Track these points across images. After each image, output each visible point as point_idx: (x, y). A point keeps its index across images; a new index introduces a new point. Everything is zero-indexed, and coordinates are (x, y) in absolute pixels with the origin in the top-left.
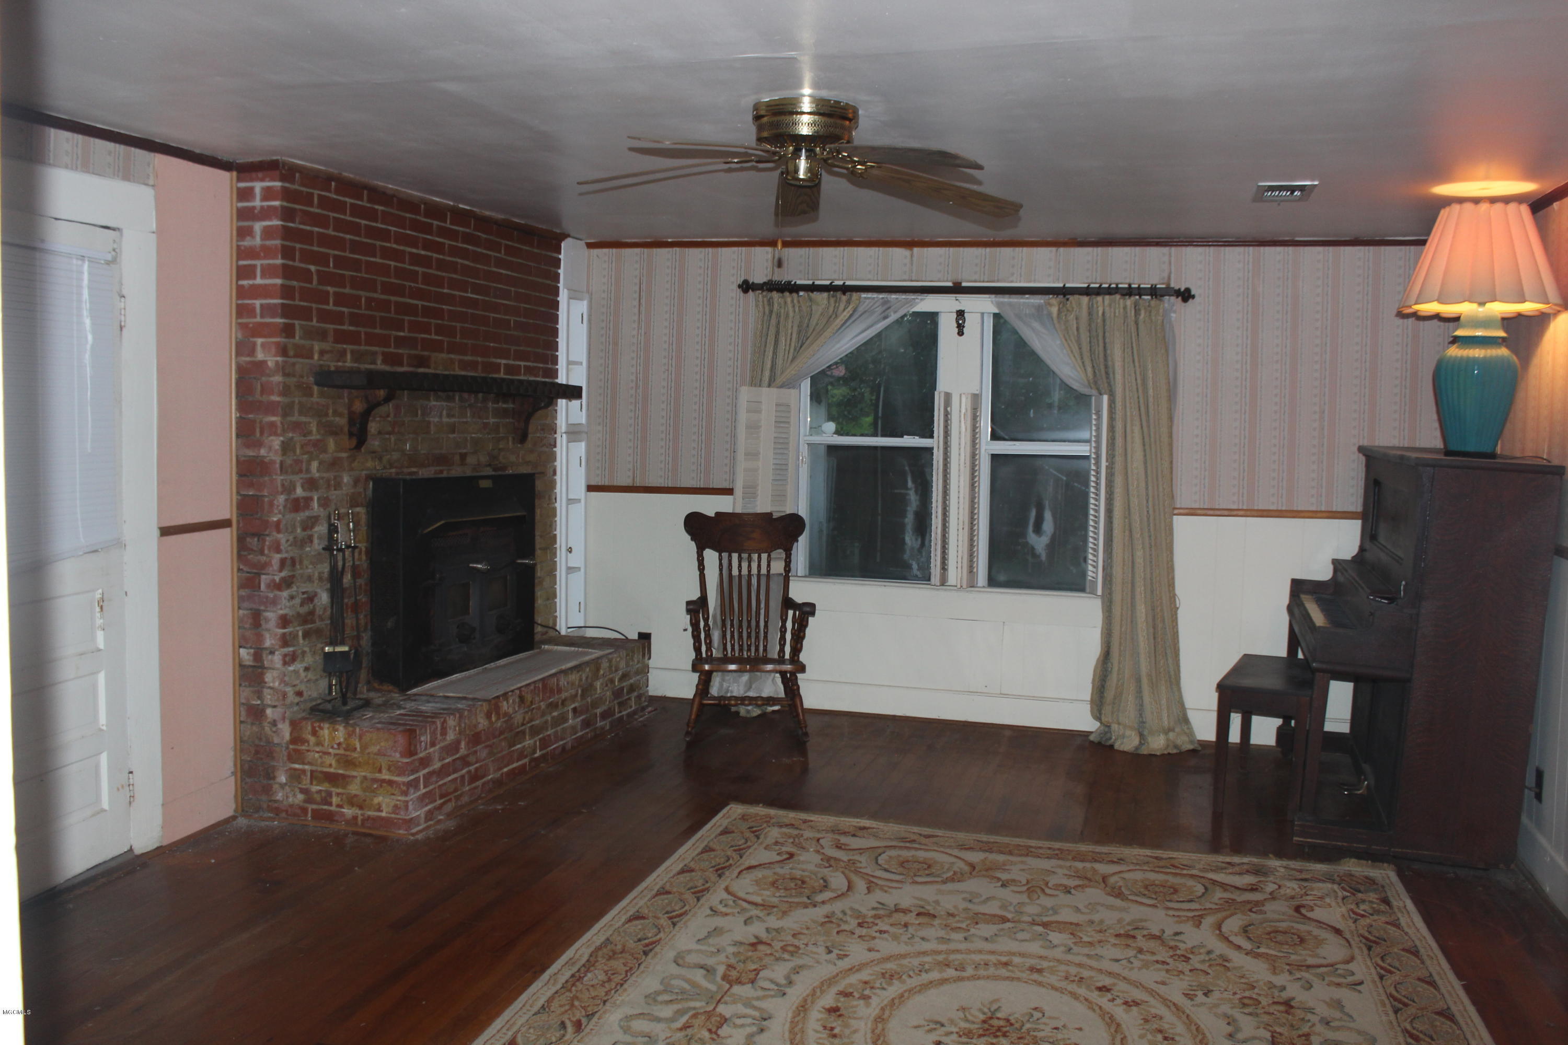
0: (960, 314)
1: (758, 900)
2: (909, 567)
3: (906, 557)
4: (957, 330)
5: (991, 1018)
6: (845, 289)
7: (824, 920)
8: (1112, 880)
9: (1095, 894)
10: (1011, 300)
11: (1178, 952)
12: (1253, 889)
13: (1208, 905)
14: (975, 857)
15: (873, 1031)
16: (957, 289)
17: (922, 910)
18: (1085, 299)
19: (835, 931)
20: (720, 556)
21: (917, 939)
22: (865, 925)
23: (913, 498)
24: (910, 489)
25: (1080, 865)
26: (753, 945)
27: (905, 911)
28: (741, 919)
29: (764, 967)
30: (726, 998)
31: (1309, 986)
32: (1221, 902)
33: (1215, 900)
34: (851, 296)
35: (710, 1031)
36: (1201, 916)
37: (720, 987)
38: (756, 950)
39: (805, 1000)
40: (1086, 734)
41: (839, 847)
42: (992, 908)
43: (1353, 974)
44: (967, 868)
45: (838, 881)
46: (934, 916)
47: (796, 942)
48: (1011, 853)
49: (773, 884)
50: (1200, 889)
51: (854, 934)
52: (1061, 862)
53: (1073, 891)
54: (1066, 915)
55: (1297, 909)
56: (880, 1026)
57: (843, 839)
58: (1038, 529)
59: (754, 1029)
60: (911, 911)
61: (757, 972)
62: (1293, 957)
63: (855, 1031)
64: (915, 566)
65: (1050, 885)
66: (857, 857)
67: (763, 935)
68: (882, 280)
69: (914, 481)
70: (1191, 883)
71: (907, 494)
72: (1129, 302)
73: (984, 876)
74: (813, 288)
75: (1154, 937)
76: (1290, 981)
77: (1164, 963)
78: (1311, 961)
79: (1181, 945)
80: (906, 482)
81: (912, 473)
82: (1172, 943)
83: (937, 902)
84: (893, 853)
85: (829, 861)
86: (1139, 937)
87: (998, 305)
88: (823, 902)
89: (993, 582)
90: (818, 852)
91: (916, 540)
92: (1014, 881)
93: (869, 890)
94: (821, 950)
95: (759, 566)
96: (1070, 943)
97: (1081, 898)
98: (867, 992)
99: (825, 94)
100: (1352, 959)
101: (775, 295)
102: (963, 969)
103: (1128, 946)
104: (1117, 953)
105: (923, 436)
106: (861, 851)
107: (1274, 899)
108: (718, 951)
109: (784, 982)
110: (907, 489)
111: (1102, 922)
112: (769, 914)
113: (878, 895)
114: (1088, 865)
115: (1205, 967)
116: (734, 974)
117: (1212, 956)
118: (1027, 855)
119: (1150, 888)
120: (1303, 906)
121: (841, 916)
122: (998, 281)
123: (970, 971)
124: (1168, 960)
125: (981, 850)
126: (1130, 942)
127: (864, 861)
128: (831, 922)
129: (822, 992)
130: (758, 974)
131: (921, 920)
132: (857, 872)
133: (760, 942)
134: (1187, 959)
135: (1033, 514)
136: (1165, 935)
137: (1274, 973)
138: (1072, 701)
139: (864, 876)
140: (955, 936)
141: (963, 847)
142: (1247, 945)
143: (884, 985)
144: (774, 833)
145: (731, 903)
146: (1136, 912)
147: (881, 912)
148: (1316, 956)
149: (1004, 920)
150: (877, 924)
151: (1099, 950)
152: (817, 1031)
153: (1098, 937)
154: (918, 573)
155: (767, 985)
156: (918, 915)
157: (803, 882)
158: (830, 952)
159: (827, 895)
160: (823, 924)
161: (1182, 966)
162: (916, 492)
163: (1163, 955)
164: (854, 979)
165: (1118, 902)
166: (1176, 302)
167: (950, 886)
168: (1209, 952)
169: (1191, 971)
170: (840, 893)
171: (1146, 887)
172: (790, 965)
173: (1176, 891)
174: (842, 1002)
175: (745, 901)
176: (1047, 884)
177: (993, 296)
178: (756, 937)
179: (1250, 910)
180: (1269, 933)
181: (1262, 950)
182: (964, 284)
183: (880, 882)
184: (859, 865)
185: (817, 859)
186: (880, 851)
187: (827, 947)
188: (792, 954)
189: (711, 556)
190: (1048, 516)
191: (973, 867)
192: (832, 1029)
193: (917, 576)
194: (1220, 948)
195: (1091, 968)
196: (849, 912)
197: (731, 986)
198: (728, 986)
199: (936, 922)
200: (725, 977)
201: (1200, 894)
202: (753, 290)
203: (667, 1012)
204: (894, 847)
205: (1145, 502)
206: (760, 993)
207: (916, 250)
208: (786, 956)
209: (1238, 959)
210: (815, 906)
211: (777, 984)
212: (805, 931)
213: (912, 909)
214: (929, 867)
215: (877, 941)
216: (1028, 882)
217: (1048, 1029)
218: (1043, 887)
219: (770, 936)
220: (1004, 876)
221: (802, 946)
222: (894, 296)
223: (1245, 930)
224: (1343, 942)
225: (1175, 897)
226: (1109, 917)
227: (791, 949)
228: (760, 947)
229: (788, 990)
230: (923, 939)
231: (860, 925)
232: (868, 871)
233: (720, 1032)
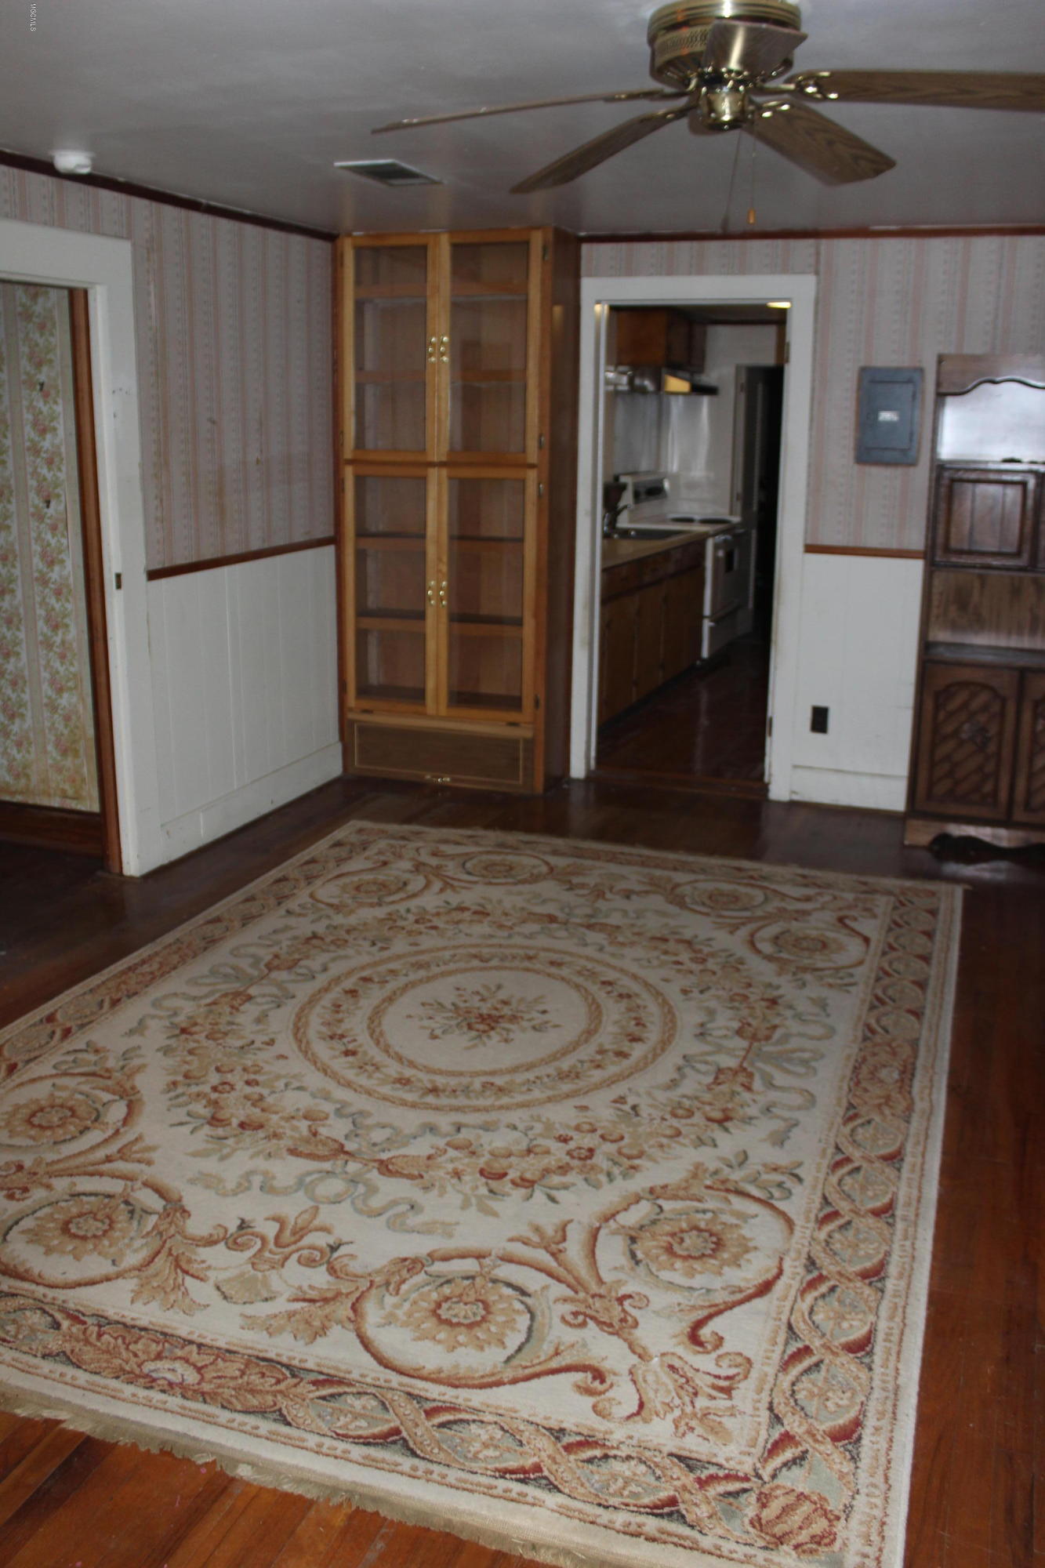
15: (600, 1022)
19: (626, 1141)
21: (521, 1126)
26: (728, 1119)
28: (754, 1164)
29: (709, 1088)
30: (743, 1053)
35: (749, 1025)
37: (752, 1064)
38: (724, 1110)
39: (663, 1050)
47: (675, 1122)
51: (603, 1137)
56: (592, 1027)
59: (709, 1026)
61: (717, 1082)
63: (616, 1023)
67: (718, 1134)
94: (644, 1111)
98: (599, 1057)
102: (484, 1086)
108: (768, 1110)
109: (687, 1071)
112: (716, 1172)
116: (741, 1078)
121: (616, 1171)
123: (477, 1083)
128: (630, 1158)
129: (646, 1057)
130: (716, 1078)
133: (720, 1122)
143: (579, 1065)
152: (652, 1023)
155: (703, 1067)
157: (669, 1250)
158: (634, 1108)
159: (632, 1217)
160: (641, 1154)
164: (612, 1069)
170: (611, 1225)
172: (680, 1091)
174: (626, 1046)
178: (726, 1130)
184: (568, 1308)
187: (637, 1115)
188: (680, 1105)
192: (638, 1024)
196: (603, 1178)
197: (741, 1066)
198: (745, 1065)
200: (751, 1075)
203: (794, 1043)
206: (709, 1058)
208: (687, 1103)
210: (652, 1193)
211: (693, 1067)
212: (664, 1141)
215: (573, 1124)
219: (709, 1133)
221: (668, 1116)
227: (680, 1112)
228: (718, 1115)
229: (681, 1062)
233: (740, 1024)
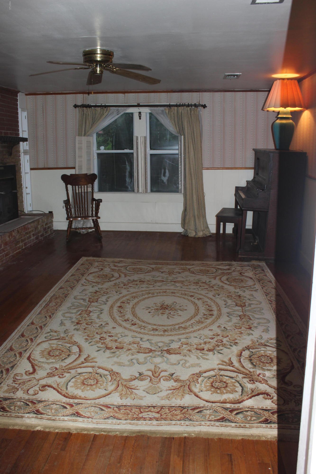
0: (140, 113)
1: (95, 281)
2: (128, 188)
3: (127, 185)
4: (139, 118)
5: (163, 305)
6: (106, 106)
7: (114, 285)
8: (191, 270)
9: (187, 273)
10: (154, 109)
11: (210, 286)
12: (229, 269)
13: (217, 274)
14: (153, 266)
15: (132, 311)
16: (138, 106)
17: (140, 280)
18: (176, 108)
19: (117, 287)
20: (72, 187)
21: (140, 288)
22: (126, 285)
23: (128, 168)
24: (127, 165)
25: (182, 266)
26: (95, 292)
27: (136, 281)
28: (91, 286)
29: (99, 298)
30: (90, 306)
31: (244, 291)
32: (220, 273)
33: (219, 273)
34: (107, 108)
35: (87, 315)
36: (216, 277)
37: (88, 304)
38: (96, 294)
39: (112, 305)
40: (180, 233)
41: (115, 266)
42: (160, 279)
43: (255, 288)
44: (151, 269)
45: (116, 275)
46: (144, 282)
47: (107, 291)
48: (163, 265)
49: (98, 277)
50: (215, 270)
51: (123, 288)
52: (177, 266)
53: (181, 273)
54: (180, 279)
55: (241, 274)
56: (133, 309)
57: (116, 264)
58: (164, 175)
59: (99, 313)
60: (137, 281)
61: (98, 299)
62: (240, 285)
63: (127, 311)
64: (129, 187)
65: (175, 272)
66: (121, 268)
67: (98, 290)
68: (116, 103)
69: (128, 162)
70: (212, 269)
71: (126, 167)
72: (189, 108)
73: (156, 271)
74: (96, 106)
75: (203, 283)
76: (240, 291)
77: (207, 289)
78: (245, 286)
79: (211, 284)
80: (126, 163)
81: (127, 160)
82: (209, 284)
83: (145, 278)
84: (130, 267)
85: (113, 270)
86: (200, 283)
87: (151, 110)
88: (113, 280)
89: (152, 191)
90: (109, 268)
91: (129, 180)
92: (164, 271)
93: (125, 277)
94: (115, 292)
95: (84, 190)
96: (182, 286)
97: (183, 275)
98: (129, 302)
99: (104, 48)
100: (255, 284)
101: (85, 108)
102: (154, 294)
103: (197, 285)
104: (195, 287)
105: (130, 149)
106: (121, 267)
107: (234, 271)
108: (86, 295)
109: (105, 301)
110: (126, 165)
111: (190, 280)
112: (98, 284)
113: (128, 278)
114: (184, 266)
115: (218, 289)
116: (91, 300)
117: (219, 286)
118: (167, 265)
119: (202, 271)
120: (242, 273)
121: (118, 283)
122: (150, 103)
123: (156, 294)
124: (208, 288)
125: (155, 264)
126: (198, 284)
127: (122, 269)
128: (116, 285)
129: (116, 302)
130: (98, 300)
131: (140, 283)
132: (121, 272)
133: (97, 292)
134: (213, 287)
135: (163, 171)
136: (206, 282)
137: (236, 289)
138: (176, 224)
139: (123, 273)
140: (150, 286)
141: (150, 264)
142: (228, 283)
143: (133, 299)
144: (96, 264)
145: (87, 282)
146: (198, 277)
147: (129, 282)
148: (246, 284)
149: (163, 281)
150: (129, 285)
151: (189, 287)
152: (117, 312)
153: (189, 284)
154: (130, 189)
155: (101, 302)
156: (140, 282)
157: (107, 276)
158: (117, 293)
159: (114, 279)
160: (114, 286)
161: (211, 289)
162: (129, 166)
163: (206, 287)
164: (124, 299)
165: (193, 275)
166: (201, 108)
167: (147, 274)
168: (218, 285)
169: (214, 290)
170: (117, 278)
171: (200, 271)
172: (106, 297)
173: (208, 271)
174: (122, 304)
175: (91, 281)
176: (174, 272)
177: (149, 107)
178: (96, 290)
179: (228, 275)
180: (234, 280)
181: (232, 284)
182: (140, 104)
183: (128, 274)
184: (121, 270)
185: (109, 270)
186: (127, 266)
187: (116, 291)
188: (106, 294)
189: (70, 187)
190: (167, 171)
191: (153, 269)
192: (120, 311)
193: (130, 190)
194: (221, 284)
195: (188, 291)
196: (121, 282)
197: (91, 303)
198: (90, 303)
199: (145, 283)
200: (89, 301)
201: (215, 271)
202: (78, 107)
203: (74, 311)
204: (131, 265)
205: (195, 166)
206: (99, 304)
207: (126, 94)
208: (105, 294)
209: (226, 286)
210: (111, 281)
211: (104, 302)
212: (109, 288)
213: (138, 280)
214: (141, 269)
215: (129, 289)
216: (168, 272)
217: (178, 307)
218: (173, 272)
219: (100, 290)
220: (162, 271)
221: (109, 292)
222: (120, 108)
223: (227, 279)
224: (253, 281)
225: (208, 273)
226: (192, 279)
227: (106, 293)
228: (98, 293)
229: (106, 303)
230: (142, 287)
231: (124, 285)
232: (124, 272)
233: (90, 315)
